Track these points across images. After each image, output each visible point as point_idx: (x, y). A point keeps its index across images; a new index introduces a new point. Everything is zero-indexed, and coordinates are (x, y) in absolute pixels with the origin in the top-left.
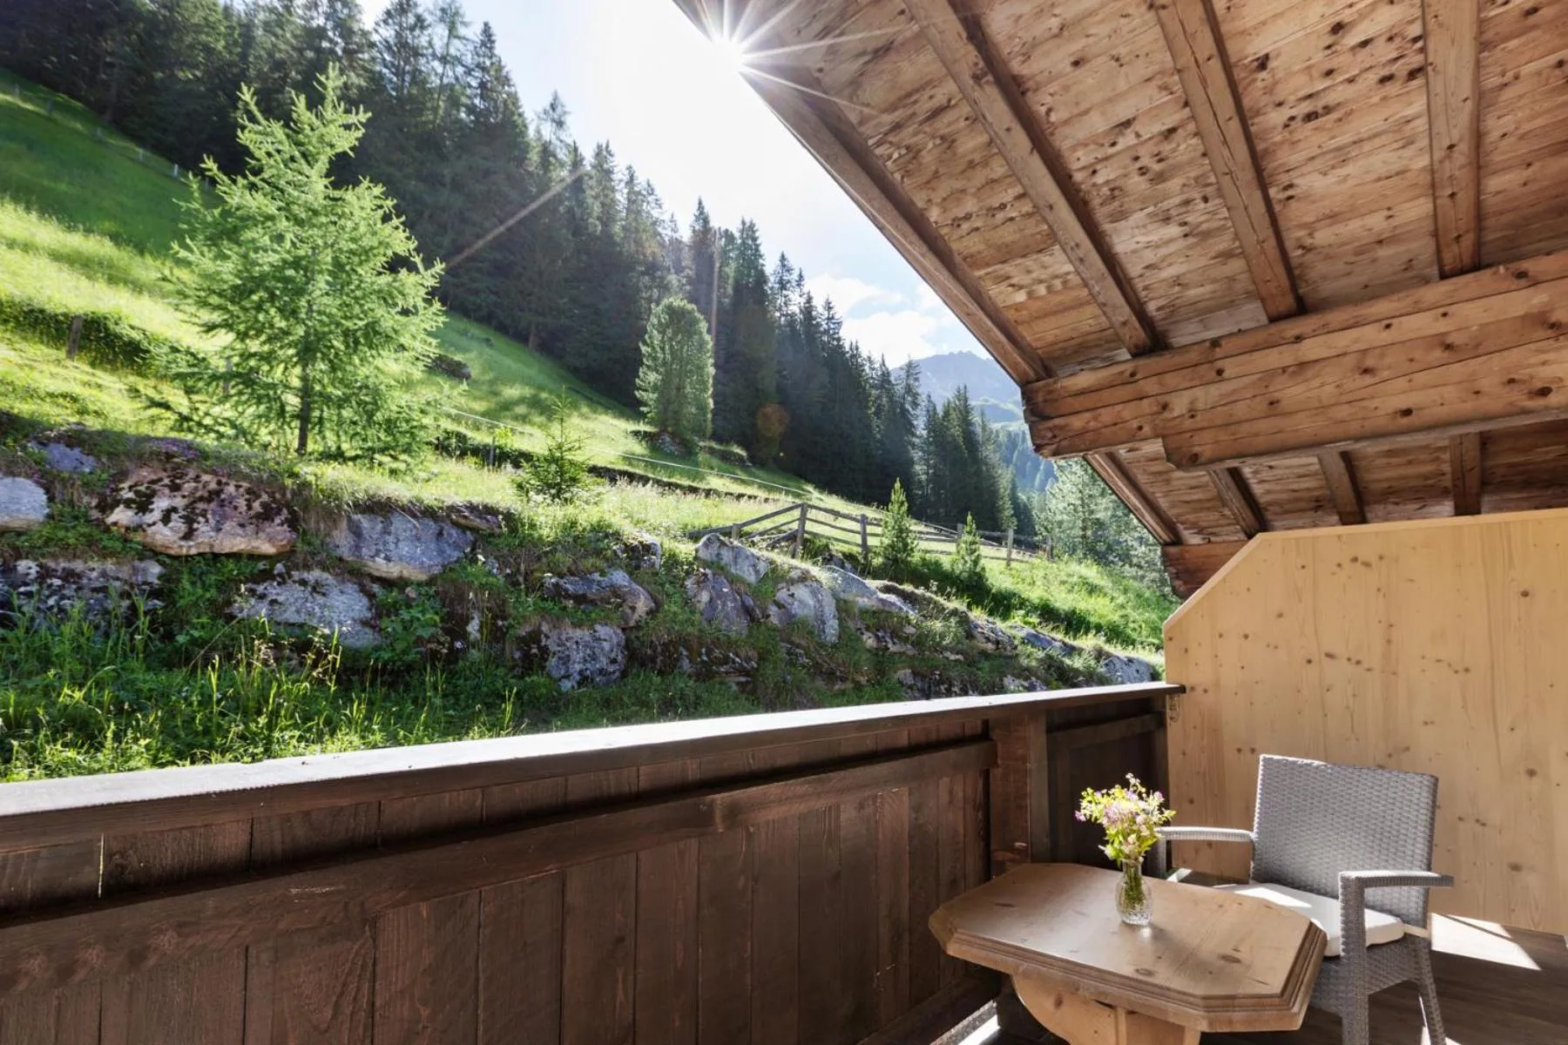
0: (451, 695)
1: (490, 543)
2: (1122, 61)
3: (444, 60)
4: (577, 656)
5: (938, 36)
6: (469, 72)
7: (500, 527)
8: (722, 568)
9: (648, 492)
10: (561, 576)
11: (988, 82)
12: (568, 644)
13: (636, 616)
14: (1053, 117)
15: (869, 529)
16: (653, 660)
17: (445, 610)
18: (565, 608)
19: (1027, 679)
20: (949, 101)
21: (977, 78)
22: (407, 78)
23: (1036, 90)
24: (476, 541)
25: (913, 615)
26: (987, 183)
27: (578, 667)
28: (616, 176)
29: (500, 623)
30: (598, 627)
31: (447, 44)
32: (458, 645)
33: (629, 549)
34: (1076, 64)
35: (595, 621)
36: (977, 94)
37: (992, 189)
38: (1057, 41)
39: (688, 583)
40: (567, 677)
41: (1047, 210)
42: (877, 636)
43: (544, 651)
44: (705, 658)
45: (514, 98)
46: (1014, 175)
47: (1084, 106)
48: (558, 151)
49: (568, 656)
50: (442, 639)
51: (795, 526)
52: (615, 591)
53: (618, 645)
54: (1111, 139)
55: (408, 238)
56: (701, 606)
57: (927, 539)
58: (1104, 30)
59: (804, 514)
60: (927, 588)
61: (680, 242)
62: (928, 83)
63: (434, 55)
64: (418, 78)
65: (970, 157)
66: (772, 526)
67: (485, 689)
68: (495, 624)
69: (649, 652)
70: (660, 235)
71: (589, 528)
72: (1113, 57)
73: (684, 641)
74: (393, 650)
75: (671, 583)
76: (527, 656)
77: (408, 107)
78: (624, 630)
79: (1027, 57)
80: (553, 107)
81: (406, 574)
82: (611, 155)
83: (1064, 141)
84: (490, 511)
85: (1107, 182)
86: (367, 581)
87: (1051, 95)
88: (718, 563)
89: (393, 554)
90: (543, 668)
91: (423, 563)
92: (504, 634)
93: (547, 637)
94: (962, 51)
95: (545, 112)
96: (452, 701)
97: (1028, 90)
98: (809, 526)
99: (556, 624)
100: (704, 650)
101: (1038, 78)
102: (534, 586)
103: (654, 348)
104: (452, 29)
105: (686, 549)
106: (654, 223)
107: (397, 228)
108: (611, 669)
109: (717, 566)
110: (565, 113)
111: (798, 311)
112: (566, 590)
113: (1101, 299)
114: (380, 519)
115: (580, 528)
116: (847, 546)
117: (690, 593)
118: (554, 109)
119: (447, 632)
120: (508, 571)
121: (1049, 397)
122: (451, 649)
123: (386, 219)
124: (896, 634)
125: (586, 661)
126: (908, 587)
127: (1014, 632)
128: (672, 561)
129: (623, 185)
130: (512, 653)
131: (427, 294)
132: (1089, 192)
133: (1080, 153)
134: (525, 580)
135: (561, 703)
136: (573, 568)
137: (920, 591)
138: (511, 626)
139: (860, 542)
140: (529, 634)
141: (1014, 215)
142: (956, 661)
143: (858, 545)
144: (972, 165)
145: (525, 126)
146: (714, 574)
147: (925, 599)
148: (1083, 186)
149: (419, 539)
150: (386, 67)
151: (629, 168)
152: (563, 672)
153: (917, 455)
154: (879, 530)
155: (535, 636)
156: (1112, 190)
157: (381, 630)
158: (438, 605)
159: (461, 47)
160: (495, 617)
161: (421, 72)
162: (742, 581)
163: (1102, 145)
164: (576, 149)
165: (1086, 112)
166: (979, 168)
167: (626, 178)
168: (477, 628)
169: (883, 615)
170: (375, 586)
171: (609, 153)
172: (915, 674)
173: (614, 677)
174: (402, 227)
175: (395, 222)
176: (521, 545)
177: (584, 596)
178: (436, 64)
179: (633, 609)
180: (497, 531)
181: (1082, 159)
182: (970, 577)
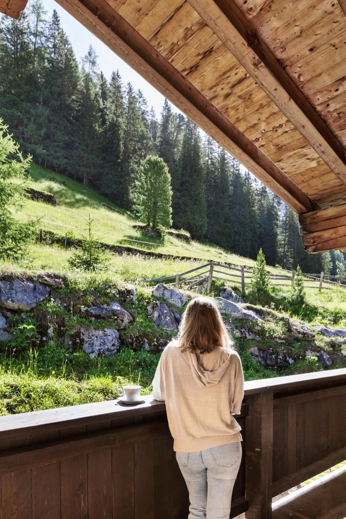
0: (41, 361)
1: (57, 292)
2: (337, 46)
3: (35, 35)
4: (97, 343)
5: (232, 46)
6: (47, 40)
7: (61, 284)
8: (165, 300)
9: (137, 259)
10: (89, 306)
11: (261, 66)
12: (93, 338)
13: (124, 324)
14: (302, 79)
15: (246, 274)
16: (132, 344)
17: (38, 323)
18: (91, 321)
19: (318, 352)
20: (246, 75)
21: (256, 65)
22: (19, 47)
23: (291, 66)
24: (51, 291)
25: (260, 321)
26: (271, 115)
27: (97, 348)
28: (123, 89)
29: (62, 329)
30: (106, 329)
31: (37, 25)
32: (44, 339)
33: (120, 292)
34: (311, 50)
35: (104, 327)
36: (257, 73)
37: (274, 118)
38: (299, 39)
39: (149, 308)
40: (92, 352)
41: (302, 128)
42: (241, 332)
43: (82, 340)
44: (156, 343)
45: (71, 51)
46: (282, 111)
47: (318, 71)
48: (93, 78)
49: (93, 343)
50: (37, 337)
51: (208, 274)
52: (114, 313)
53: (116, 337)
54: (335, 88)
55: (15, 145)
56: (155, 319)
57: (276, 279)
58: (325, 30)
59: (212, 268)
60: (270, 307)
61: (156, 123)
62: (233, 67)
63: (30, 32)
64: (24, 46)
65: (260, 103)
66: (197, 274)
67: (56, 359)
68: (60, 329)
69: (130, 340)
70: (146, 119)
71: (101, 283)
72: (331, 45)
73: (145, 335)
74: (17, 342)
75: (141, 308)
76: (74, 343)
77: (20, 63)
78: (118, 330)
79: (284, 49)
80: (90, 54)
81: (21, 307)
82: (120, 78)
83: (309, 90)
84: (56, 277)
85: (336, 110)
86: (5, 311)
87: (300, 67)
88: (163, 298)
89: (14, 299)
90: (82, 349)
91: (28, 302)
92: (64, 334)
93: (83, 335)
94: (246, 52)
95: (86, 57)
96: (42, 364)
97: (286, 66)
98: (215, 274)
99: (87, 329)
100: (155, 340)
101: (292, 59)
102: (77, 312)
103: (142, 183)
104: (38, 16)
105: (148, 291)
106: (143, 113)
107: (10, 140)
108: (112, 348)
109: (163, 300)
110: (96, 57)
111: (217, 156)
112: (91, 313)
113: (336, 171)
114: (8, 283)
115: (97, 283)
116: (234, 284)
117: (150, 313)
118: (90, 55)
119: (40, 333)
120: (65, 305)
121: (313, 221)
122: (41, 341)
123: (4, 135)
124: (250, 330)
125: (101, 345)
126: (259, 307)
127: (314, 328)
128: (141, 297)
129: (126, 94)
130: (68, 342)
131: (25, 171)
132: (326, 116)
133: (318, 97)
134: (73, 308)
135: (89, 364)
136: (94, 302)
137: (265, 309)
138: (67, 330)
139: (241, 281)
140: (75, 333)
141: (287, 130)
142: (282, 343)
143: (240, 283)
144: (262, 106)
145: (77, 67)
146: (161, 303)
147: (267, 312)
148: (323, 113)
149: (25, 291)
150: (8, 42)
151: (129, 84)
152: (90, 350)
153: (279, 231)
154: (250, 275)
155: (78, 334)
156: (339, 114)
157: (11, 333)
158: (35, 321)
159: (43, 26)
160: (60, 326)
161: (25, 42)
162: (175, 306)
163: (331, 91)
164: (102, 77)
165: (320, 75)
166: (266, 108)
167: (127, 90)
168: (52, 331)
169: (245, 321)
170: (8, 313)
171: (118, 76)
172: (259, 349)
173: (114, 352)
174: (12, 139)
175: (9, 137)
176: (70, 292)
177: (99, 315)
178: (32, 37)
179: (122, 321)
180: (60, 286)
181: (320, 99)
182: (297, 298)
